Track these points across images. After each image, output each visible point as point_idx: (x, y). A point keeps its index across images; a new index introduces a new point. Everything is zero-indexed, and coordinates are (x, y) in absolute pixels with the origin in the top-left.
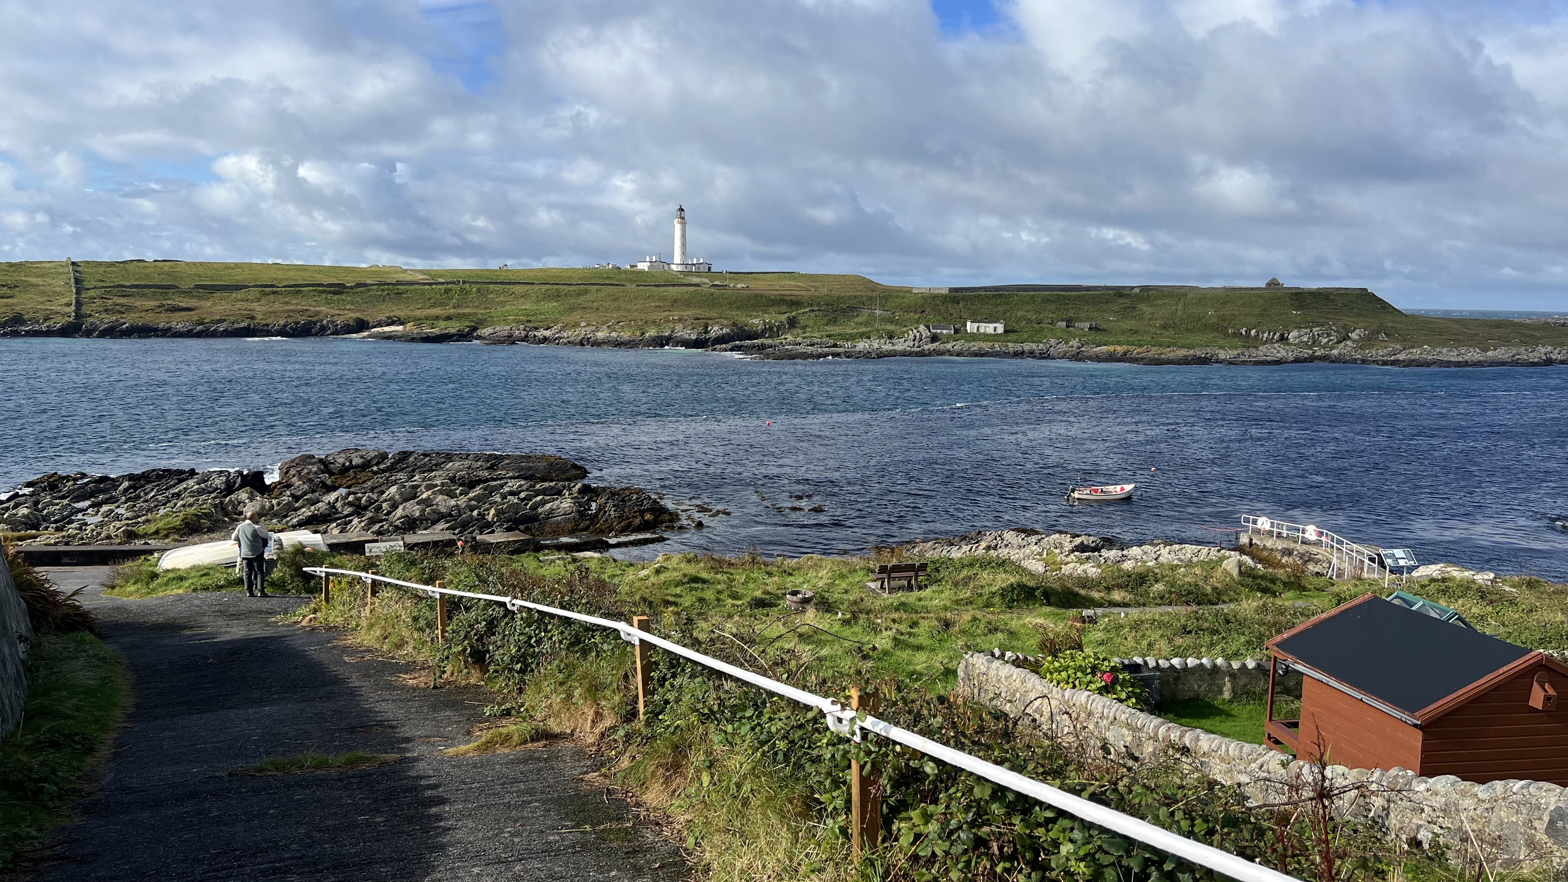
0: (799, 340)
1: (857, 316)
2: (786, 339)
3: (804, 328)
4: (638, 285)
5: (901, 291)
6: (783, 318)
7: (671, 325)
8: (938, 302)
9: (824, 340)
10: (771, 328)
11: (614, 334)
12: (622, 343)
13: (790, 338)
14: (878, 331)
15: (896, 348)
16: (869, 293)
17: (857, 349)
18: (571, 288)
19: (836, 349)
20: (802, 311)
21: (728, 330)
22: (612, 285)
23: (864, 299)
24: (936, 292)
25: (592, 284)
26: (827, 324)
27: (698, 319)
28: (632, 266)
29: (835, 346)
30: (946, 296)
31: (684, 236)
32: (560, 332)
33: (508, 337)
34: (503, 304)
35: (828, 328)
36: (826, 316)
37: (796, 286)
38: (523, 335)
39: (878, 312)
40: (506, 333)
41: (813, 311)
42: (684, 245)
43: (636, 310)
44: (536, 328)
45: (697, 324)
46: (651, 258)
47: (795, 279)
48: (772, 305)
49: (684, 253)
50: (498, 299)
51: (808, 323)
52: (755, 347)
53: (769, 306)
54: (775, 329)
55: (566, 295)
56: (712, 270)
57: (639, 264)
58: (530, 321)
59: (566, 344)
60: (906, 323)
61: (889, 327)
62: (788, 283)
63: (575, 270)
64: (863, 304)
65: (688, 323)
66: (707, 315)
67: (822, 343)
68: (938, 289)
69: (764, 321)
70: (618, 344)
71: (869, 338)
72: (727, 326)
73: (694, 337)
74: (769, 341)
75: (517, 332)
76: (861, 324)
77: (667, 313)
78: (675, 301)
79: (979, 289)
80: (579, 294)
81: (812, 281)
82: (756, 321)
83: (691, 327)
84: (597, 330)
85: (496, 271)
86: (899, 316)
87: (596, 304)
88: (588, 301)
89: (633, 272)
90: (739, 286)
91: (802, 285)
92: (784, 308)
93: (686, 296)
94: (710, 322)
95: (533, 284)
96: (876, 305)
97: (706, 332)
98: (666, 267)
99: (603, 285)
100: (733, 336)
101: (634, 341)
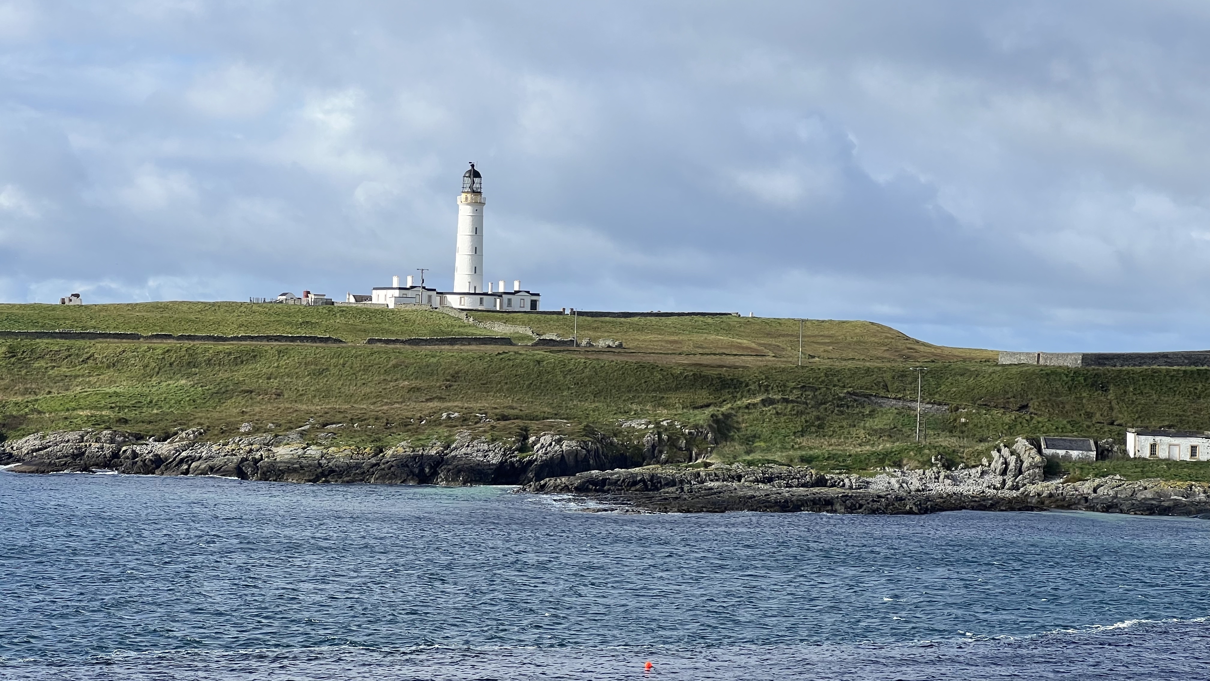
0: (738, 467)
1: (871, 414)
2: (706, 465)
3: (749, 441)
4: (371, 341)
5: (971, 359)
6: (702, 417)
7: (443, 431)
8: (1058, 385)
9: (797, 468)
10: (673, 442)
11: (314, 451)
12: (332, 471)
13: (716, 462)
14: (920, 450)
15: (962, 489)
16: (899, 365)
17: (873, 489)
18: (221, 347)
19: (824, 490)
20: (746, 401)
21: (574, 443)
22: (314, 339)
23: (888, 376)
24: (1055, 363)
25: (269, 338)
26: (803, 433)
27: (505, 418)
28: (358, 299)
29: (821, 482)
30: (1076, 372)
31: (477, 231)
32: (191, 445)
33: (74, 456)
34: (66, 380)
35: (804, 441)
36: (800, 413)
37: (732, 346)
38: (108, 452)
39: (919, 407)
40: (69, 449)
41: (771, 402)
42: (477, 251)
43: (366, 397)
44: (139, 438)
45: (504, 429)
46: (403, 279)
47: (729, 329)
48: (677, 389)
49: (476, 270)
50: (55, 371)
51: (758, 429)
52: (635, 483)
53: (668, 389)
54: (683, 443)
55: (209, 362)
56: (540, 308)
57: (375, 294)
58: (126, 421)
59: (204, 473)
60: (986, 433)
61: (946, 441)
62: (712, 337)
63: (231, 307)
64: (886, 386)
65: (482, 427)
66: (526, 408)
67: (789, 475)
68: (1058, 356)
69: (658, 424)
70: (323, 474)
71: (898, 465)
72: (571, 435)
73: (495, 459)
74: (669, 471)
75: (95, 446)
76: (879, 433)
77: (435, 404)
78: (455, 377)
79: (1154, 357)
80: (239, 360)
81: (769, 335)
82: (638, 424)
83: (488, 436)
84: (277, 441)
85: (53, 308)
86: (968, 415)
87: (275, 383)
88: (258, 376)
89: (361, 311)
90: (601, 344)
91: (745, 342)
92: (703, 396)
93: (480, 366)
94: (534, 425)
95: (134, 337)
96: (915, 390)
97: (524, 448)
98: (436, 299)
99: (293, 339)
100: (586, 459)
101: (358, 466)
